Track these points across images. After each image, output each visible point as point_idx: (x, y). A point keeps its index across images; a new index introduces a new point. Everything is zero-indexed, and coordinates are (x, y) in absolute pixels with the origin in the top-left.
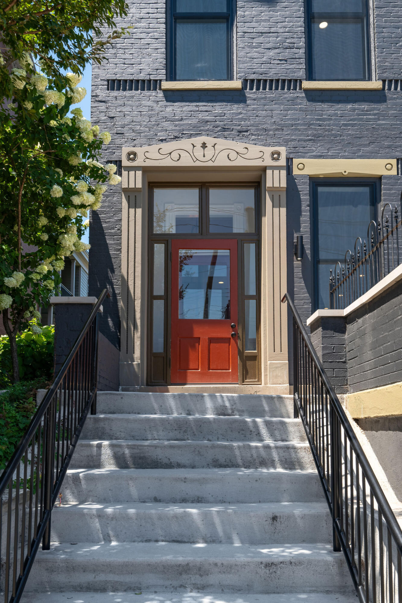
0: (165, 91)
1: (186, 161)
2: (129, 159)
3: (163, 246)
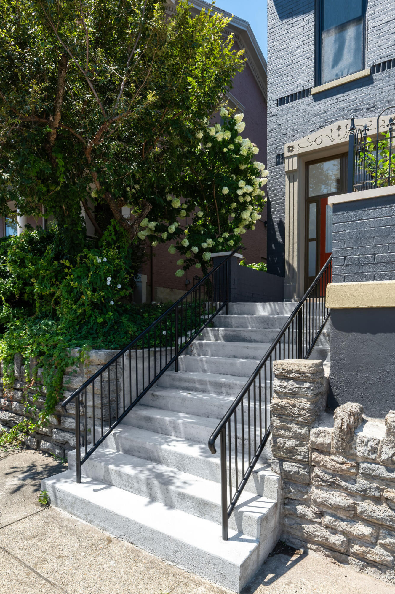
0: (314, 95)
1: (327, 143)
2: (289, 151)
3: (315, 204)
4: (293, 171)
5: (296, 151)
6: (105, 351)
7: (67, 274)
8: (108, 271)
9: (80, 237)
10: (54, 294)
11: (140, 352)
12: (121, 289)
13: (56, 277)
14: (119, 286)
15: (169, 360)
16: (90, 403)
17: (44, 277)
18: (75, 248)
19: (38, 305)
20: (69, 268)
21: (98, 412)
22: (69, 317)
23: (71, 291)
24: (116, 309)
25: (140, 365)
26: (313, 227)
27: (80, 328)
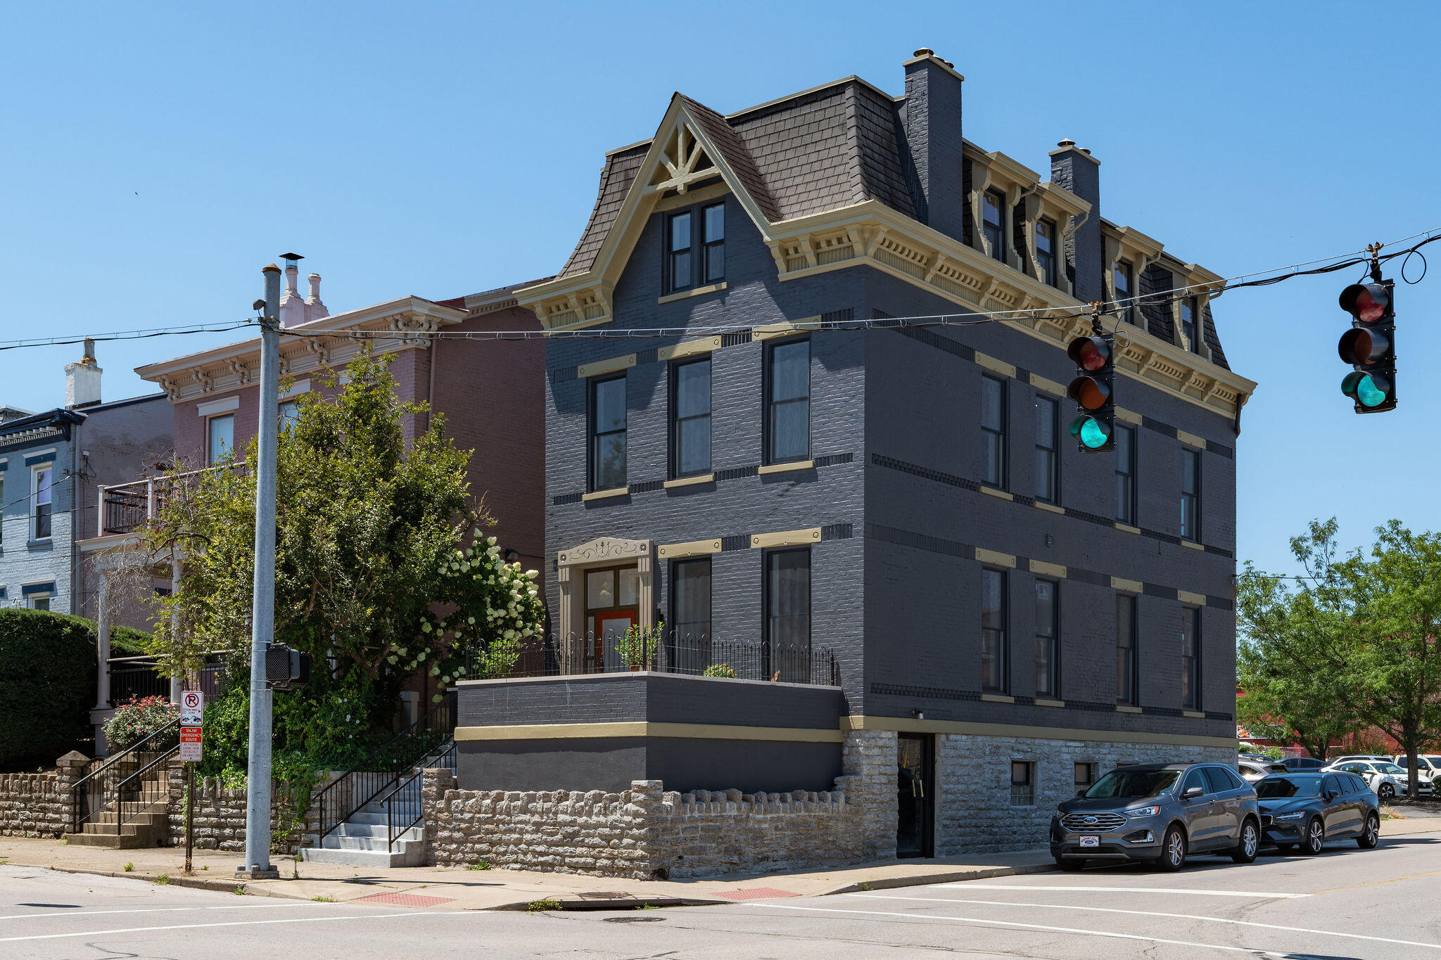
0: (585, 502)
1: (593, 557)
2: (562, 560)
4: (566, 582)
5: (567, 562)
6: (338, 772)
7: (314, 713)
8: (348, 709)
9: (326, 679)
10: (303, 729)
11: (370, 774)
12: (360, 724)
13: (305, 714)
14: (358, 722)
15: (390, 780)
16: (328, 808)
17: (294, 715)
18: (321, 690)
19: (288, 738)
20: (316, 707)
21: (334, 813)
22: (315, 748)
23: (317, 727)
24: (354, 742)
25: (365, 782)
26: (592, 648)
27: (324, 758)
